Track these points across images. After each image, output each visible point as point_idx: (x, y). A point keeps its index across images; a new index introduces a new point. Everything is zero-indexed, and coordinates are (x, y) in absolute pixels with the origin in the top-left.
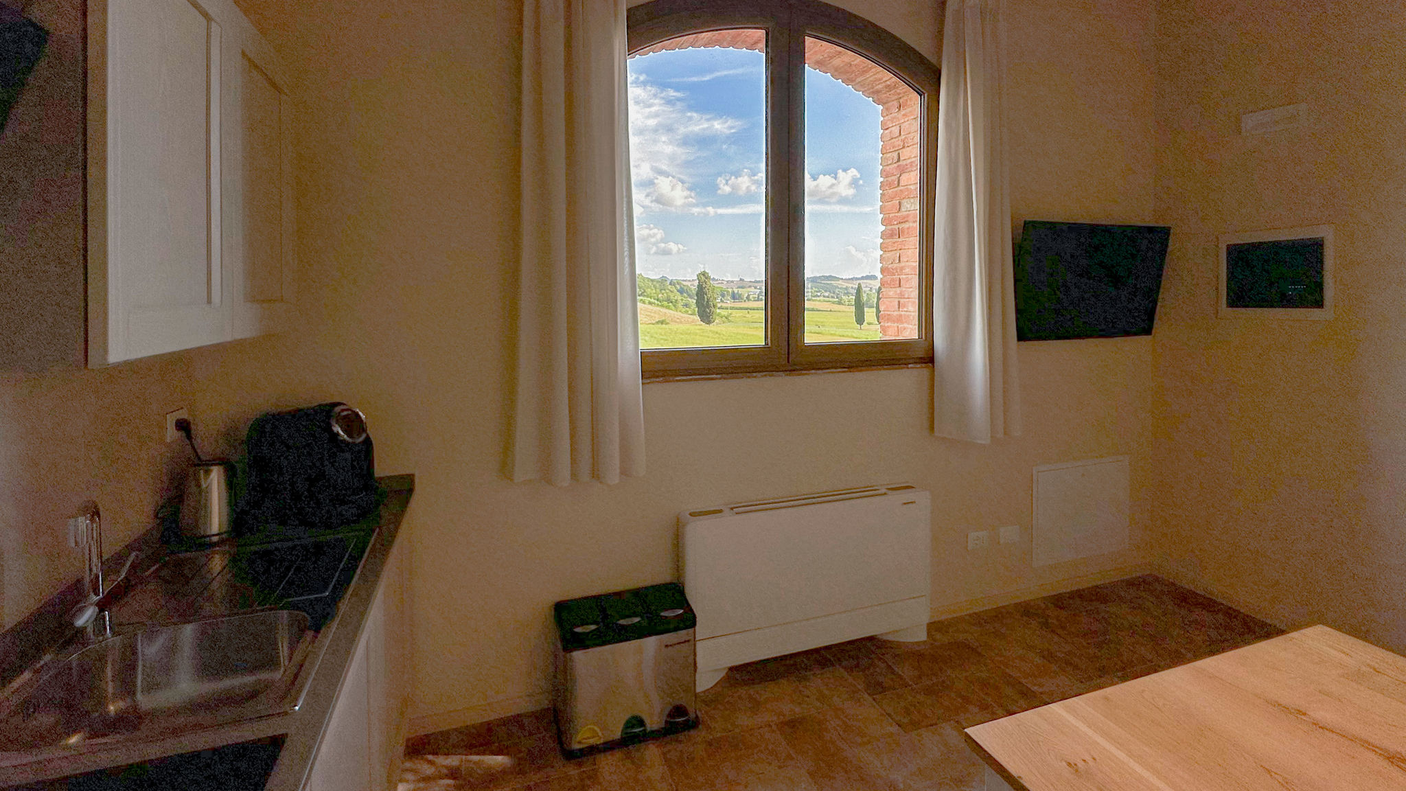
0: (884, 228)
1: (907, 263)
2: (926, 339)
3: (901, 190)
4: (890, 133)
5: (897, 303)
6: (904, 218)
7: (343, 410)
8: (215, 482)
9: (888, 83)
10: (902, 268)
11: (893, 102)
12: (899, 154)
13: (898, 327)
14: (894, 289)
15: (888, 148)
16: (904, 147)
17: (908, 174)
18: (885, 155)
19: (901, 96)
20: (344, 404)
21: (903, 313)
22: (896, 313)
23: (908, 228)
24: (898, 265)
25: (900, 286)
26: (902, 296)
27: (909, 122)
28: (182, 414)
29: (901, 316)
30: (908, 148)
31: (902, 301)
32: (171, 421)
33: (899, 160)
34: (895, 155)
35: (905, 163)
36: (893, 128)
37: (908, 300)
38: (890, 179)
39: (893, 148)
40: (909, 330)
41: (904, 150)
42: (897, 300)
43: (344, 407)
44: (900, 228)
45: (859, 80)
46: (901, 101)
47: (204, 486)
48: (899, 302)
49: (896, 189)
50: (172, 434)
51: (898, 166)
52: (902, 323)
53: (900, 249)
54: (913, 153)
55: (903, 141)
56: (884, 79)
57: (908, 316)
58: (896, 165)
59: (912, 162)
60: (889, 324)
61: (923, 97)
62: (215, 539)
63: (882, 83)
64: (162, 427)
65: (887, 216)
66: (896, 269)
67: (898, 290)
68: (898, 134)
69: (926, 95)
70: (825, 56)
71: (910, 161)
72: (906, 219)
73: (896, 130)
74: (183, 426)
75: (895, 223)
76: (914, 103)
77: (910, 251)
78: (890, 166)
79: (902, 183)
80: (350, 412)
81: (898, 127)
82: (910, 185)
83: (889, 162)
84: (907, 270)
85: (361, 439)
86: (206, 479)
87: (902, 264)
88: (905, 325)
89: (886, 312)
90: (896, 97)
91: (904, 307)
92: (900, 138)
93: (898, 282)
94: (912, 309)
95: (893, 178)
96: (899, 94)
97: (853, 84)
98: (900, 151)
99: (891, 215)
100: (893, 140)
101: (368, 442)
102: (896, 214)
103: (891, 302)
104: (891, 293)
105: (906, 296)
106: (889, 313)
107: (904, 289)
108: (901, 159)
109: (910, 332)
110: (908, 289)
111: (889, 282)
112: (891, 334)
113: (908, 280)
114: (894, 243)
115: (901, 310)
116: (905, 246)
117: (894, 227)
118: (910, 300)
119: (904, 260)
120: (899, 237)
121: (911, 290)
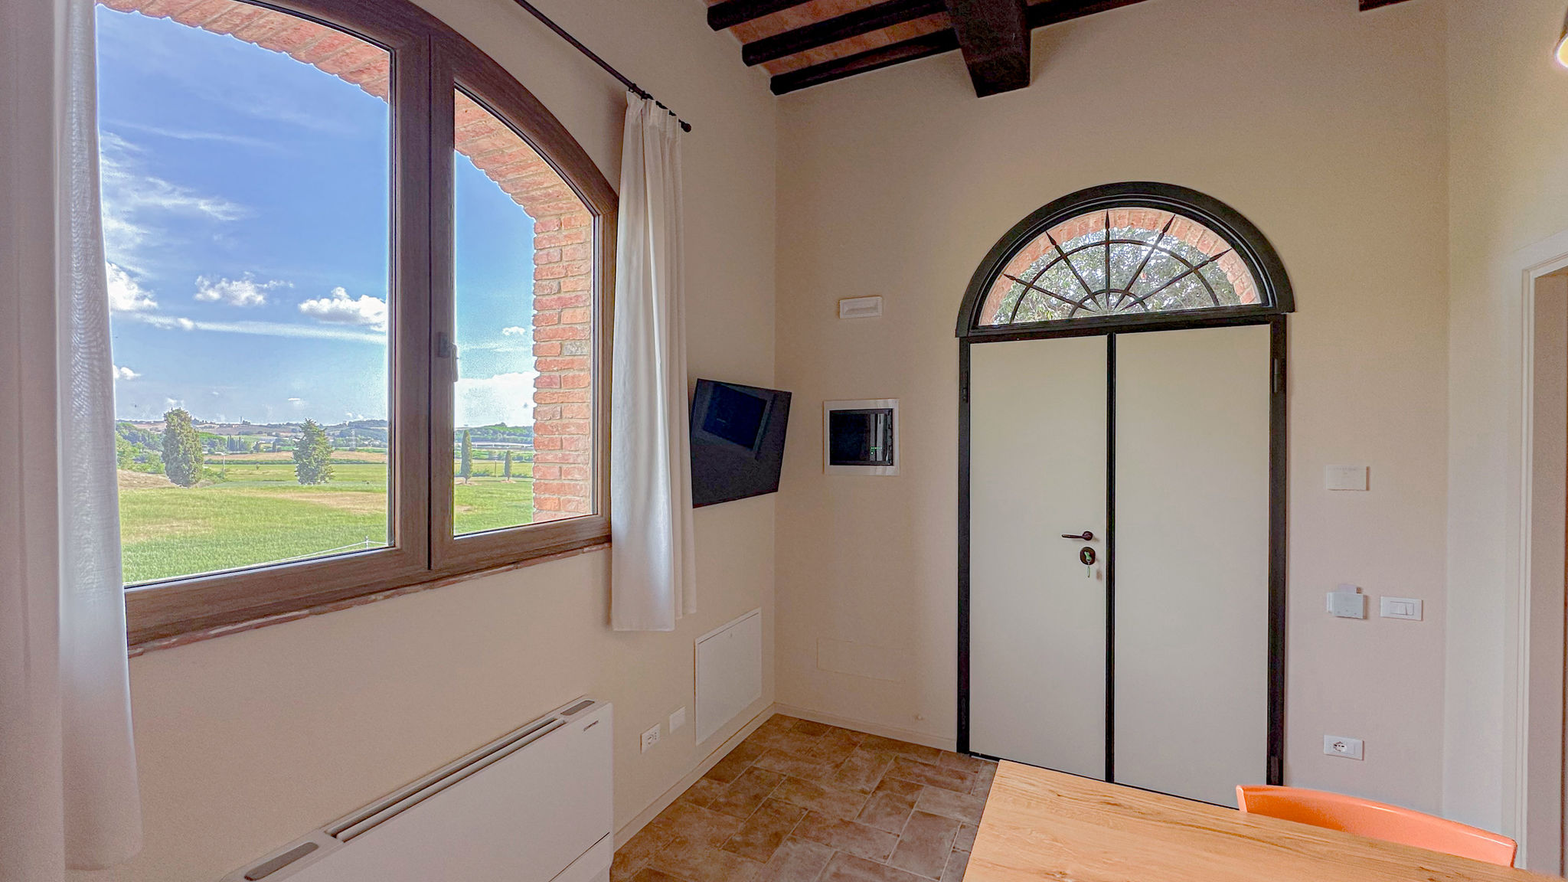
0: (538, 374)
1: (571, 420)
2: (602, 516)
3: (563, 329)
4: (548, 255)
5: (557, 470)
6: (571, 363)
9: (550, 191)
10: (565, 426)
11: (553, 218)
12: (559, 283)
13: (559, 499)
14: (554, 452)
15: (544, 273)
16: (566, 276)
17: (573, 310)
18: (540, 282)
19: (563, 211)
21: (566, 482)
22: (556, 482)
23: (573, 377)
24: (559, 422)
25: (562, 449)
26: (564, 460)
27: (573, 246)
29: (563, 485)
30: (572, 279)
31: (564, 467)
33: (559, 291)
34: (555, 284)
35: (567, 295)
36: (551, 250)
37: (573, 466)
38: (547, 313)
39: (552, 274)
40: (575, 504)
41: (568, 280)
42: (557, 466)
44: (562, 376)
45: (511, 176)
46: (562, 218)
48: (560, 467)
49: (556, 327)
51: (559, 298)
52: (566, 494)
53: (562, 402)
54: (584, 284)
55: (565, 268)
56: (545, 185)
57: (575, 486)
58: (556, 297)
59: (577, 296)
60: (547, 496)
61: (597, 218)
63: (541, 189)
65: (543, 359)
66: (557, 426)
67: (559, 454)
68: (558, 258)
69: (601, 217)
70: (469, 128)
71: (574, 294)
72: (570, 366)
73: (555, 254)
75: (555, 369)
76: (583, 222)
77: (576, 405)
78: (547, 297)
79: (564, 320)
81: (558, 249)
82: (576, 324)
83: (546, 292)
84: (573, 429)
87: (565, 421)
88: (569, 497)
89: (542, 481)
90: (557, 212)
91: (568, 474)
92: (561, 264)
93: (559, 443)
94: (583, 480)
95: (551, 312)
96: (561, 208)
97: (502, 179)
98: (562, 280)
99: (549, 359)
100: (551, 265)
102: (557, 358)
103: (550, 468)
104: (549, 457)
105: (571, 461)
106: (546, 482)
107: (568, 452)
108: (563, 290)
109: (579, 506)
110: (573, 453)
111: (546, 443)
112: (549, 508)
113: (573, 442)
114: (553, 394)
115: (563, 478)
116: (568, 398)
117: (553, 374)
118: (576, 465)
119: (568, 416)
120: (561, 387)
121: (577, 453)
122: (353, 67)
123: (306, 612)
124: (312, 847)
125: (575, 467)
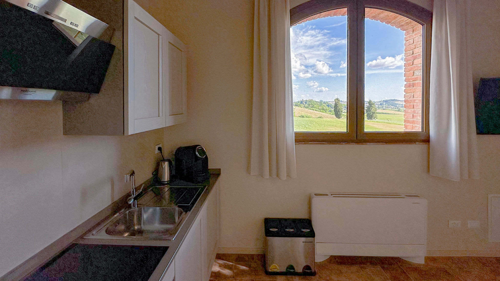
0: (406, 83)
1: (417, 98)
2: (426, 132)
3: (414, 67)
4: (409, 42)
5: (412, 115)
6: (415, 79)
7: (199, 148)
8: (166, 165)
9: (407, 21)
10: (414, 100)
11: (410, 29)
12: (413, 51)
13: (412, 125)
14: (411, 109)
15: (408, 49)
17: (417, 59)
18: (407, 52)
19: (414, 26)
20: (200, 145)
21: (415, 120)
22: (411, 120)
23: (418, 83)
24: (413, 99)
25: (413, 108)
26: (414, 112)
27: (417, 37)
28: (160, 146)
29: (414, 121)
30: (417, 48)
31: (414, 114)
32: (157, 147)
33: (413, 54)
34: (411, 52)
35: (416, 55)
36: (410, 40)
37: (417, 114)
38: (409, 62)
39: (410, 49)
40: (418, 127)
41: (415, 49)
43: (200, 146)
44: (414, 83)
45: (393, 22)
46: (414, 28)
47: (163, 167)
48: (413, 115)
49: (412, 66)
50: (157, 151)
51: (413, 56)
52: (414, 124)
53: (414, 92)
54: (419, 50)
55: (415, 45)
56: (405, 20)
57: (417, 121)
58: (412, 56)
59: (419, 54)
60: (408, 124)
61: (424, 26)
62: (166, 183)
63: (404, 22)
64: (155, 149)
65: (407, 78)
66: (412, 100)
67: (413, 110)
68: (412, 42)
69: (425, 25)
70: (376, 14)
71: (418, 54)
72: (416, 79)
73: (411, 41)
74: (160, 149)
76: (420, 29)
77: (418, 93)
78: (409, 57)
79: (414, 63)
80: (201, 148)
81: (413, 39)
82: (418, 64)
83: (408, 55)
84: (417, 101)
85: (204, 157)
86: (164, 164)
87: (415, 99)
88: (416, 125)
89: (407, 119)
90: (412, 27)
91: (416, 117)
92: (413, 44)
93: (412, 106)
94: (419, 118)
95: (411, 61)
96: (413, 25)
97: (390, 23)
99: (409, 78)
100: (410, 45)
101: (206, 157)
102: (412, 77)
103: (409, 115)
104: (409, 111)
105: (417, 112)
106: (408, 119)
107: (415, 109)
108: (414, 53)
109: (418, 128)
110: (417, 110)
111: (408, 106)
112: (409, 128)
113: (417, 106)
114: (411, 89)
115: (414, 118)
116: (416, 91)
117: (411, 82)
118: (418, 114)
119: (416, 97)
120: (413, 87)
121: (419, 110)
122: (343, 13)
123: (327, 143)
124: (327, 195)
125: (418, 115)
